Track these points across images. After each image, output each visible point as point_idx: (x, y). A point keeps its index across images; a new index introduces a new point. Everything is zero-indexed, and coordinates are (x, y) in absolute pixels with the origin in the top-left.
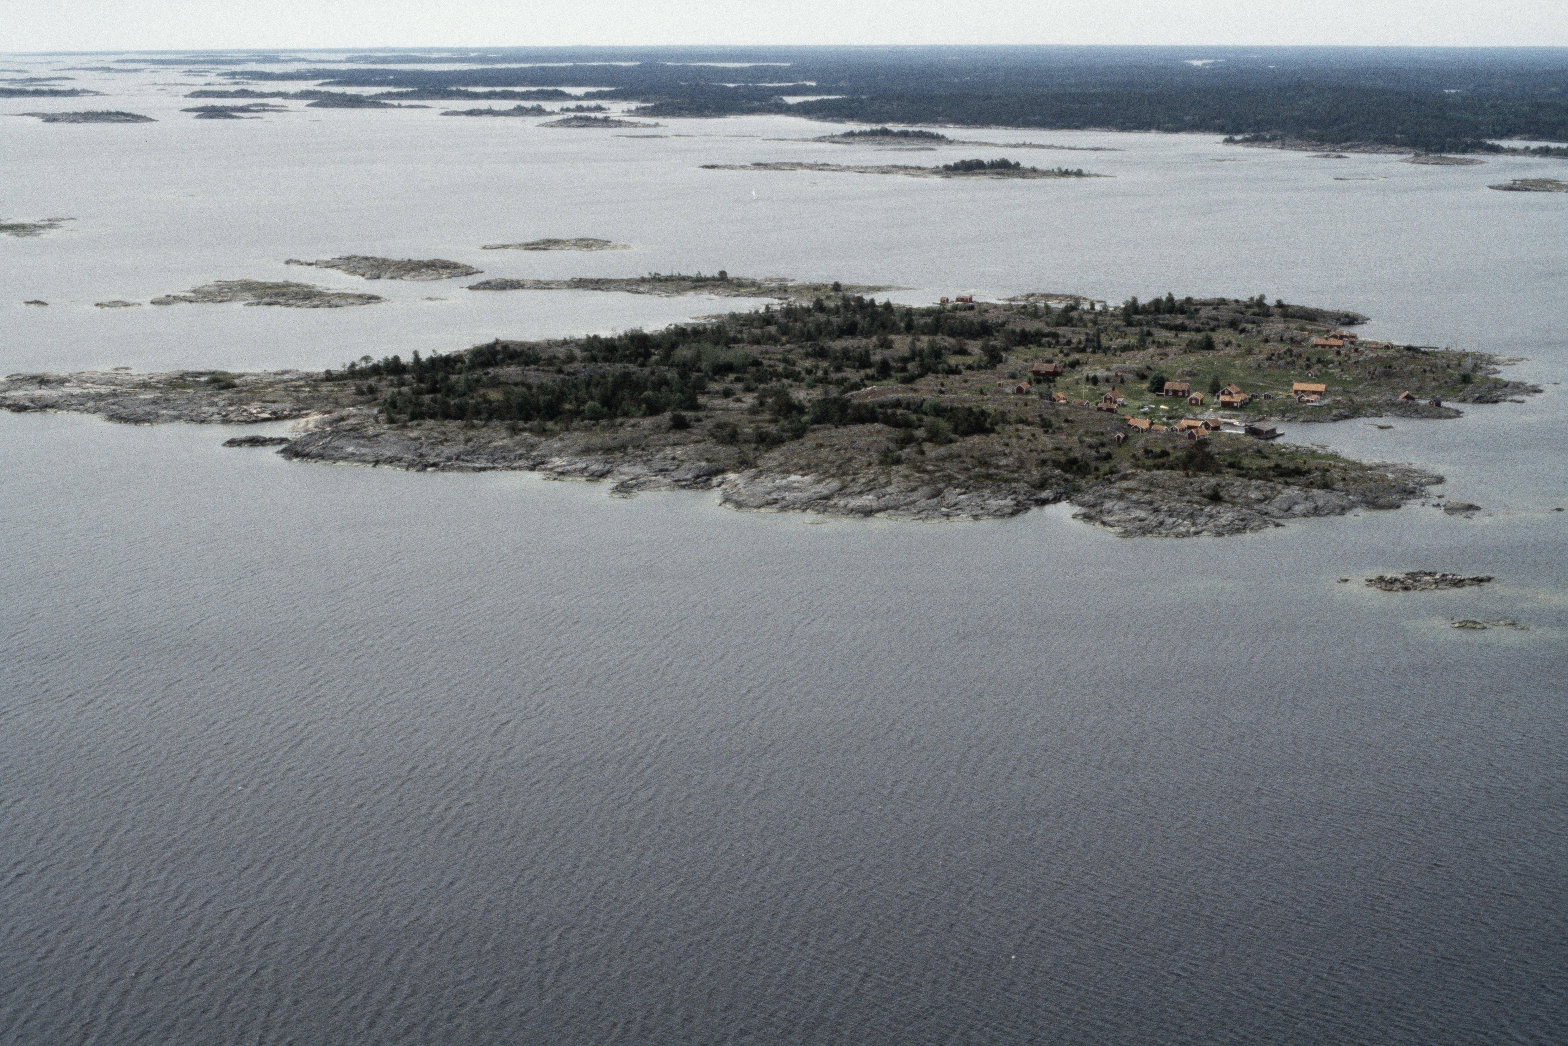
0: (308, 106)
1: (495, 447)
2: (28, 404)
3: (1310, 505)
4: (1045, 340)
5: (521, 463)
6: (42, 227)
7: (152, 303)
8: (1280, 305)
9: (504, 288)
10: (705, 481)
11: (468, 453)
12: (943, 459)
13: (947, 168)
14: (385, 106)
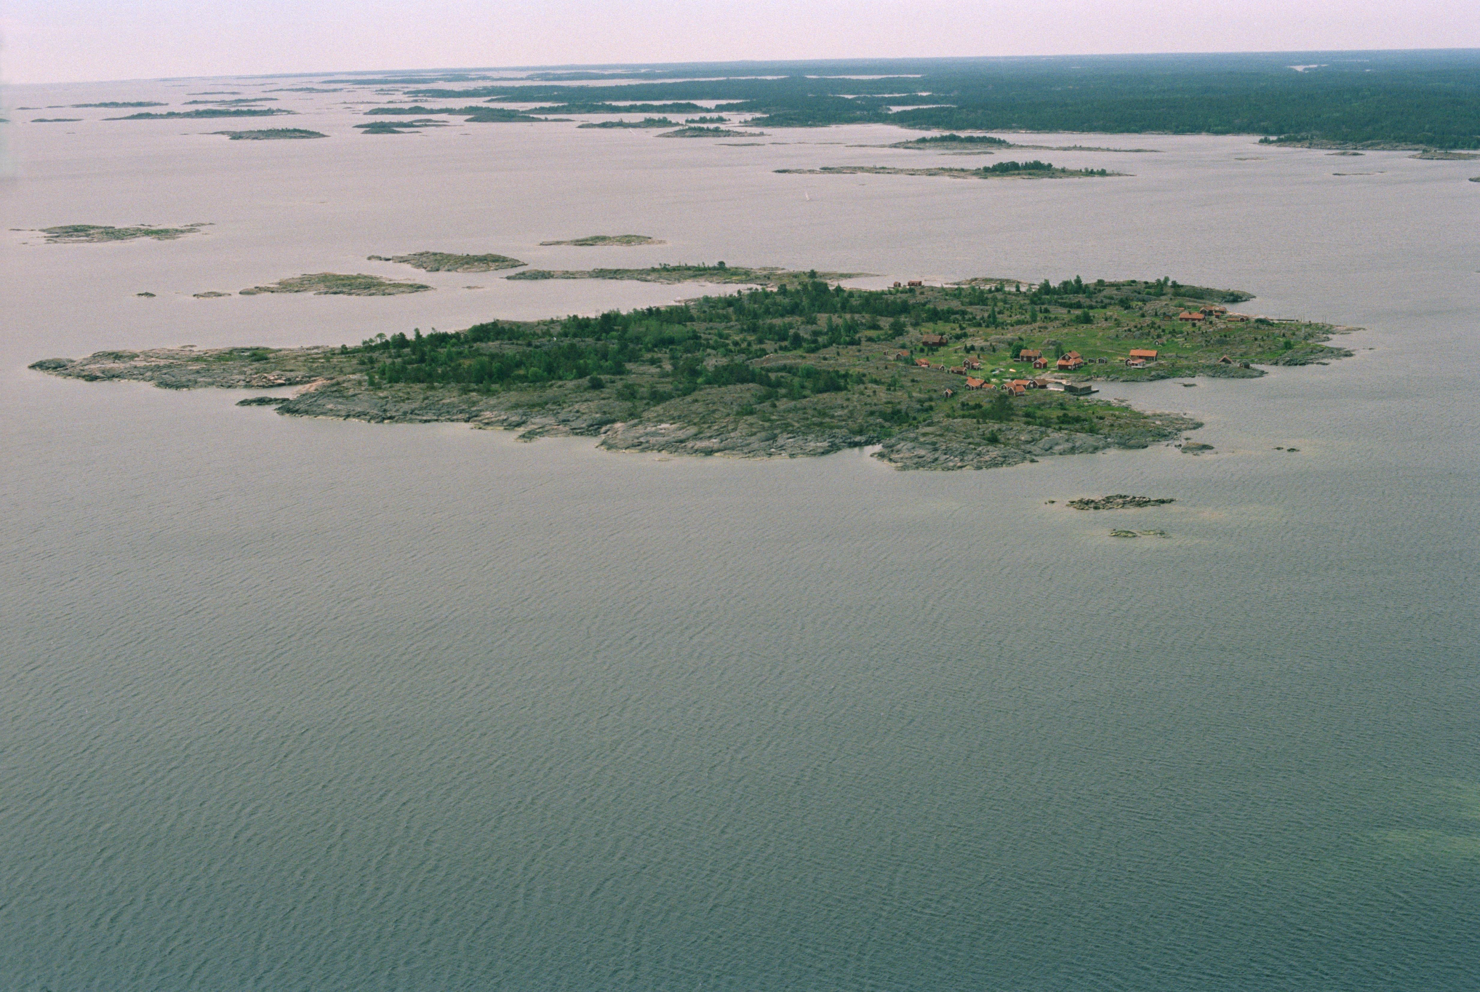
0: (467, 121)
1: (444, 404)
2: (99, 374)
3: (1068, 446)
4: (953, 317)
5: (460, 416)
6: (182, 232)
7: (240, 293)
8: (1175, 285)
9: (537, 278)
10: (596, 430)
11: (421, 409)
12: (789, 411)
13: (987, 170)
14: (533, 120)
